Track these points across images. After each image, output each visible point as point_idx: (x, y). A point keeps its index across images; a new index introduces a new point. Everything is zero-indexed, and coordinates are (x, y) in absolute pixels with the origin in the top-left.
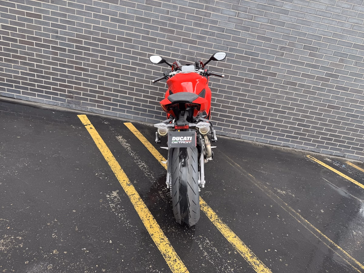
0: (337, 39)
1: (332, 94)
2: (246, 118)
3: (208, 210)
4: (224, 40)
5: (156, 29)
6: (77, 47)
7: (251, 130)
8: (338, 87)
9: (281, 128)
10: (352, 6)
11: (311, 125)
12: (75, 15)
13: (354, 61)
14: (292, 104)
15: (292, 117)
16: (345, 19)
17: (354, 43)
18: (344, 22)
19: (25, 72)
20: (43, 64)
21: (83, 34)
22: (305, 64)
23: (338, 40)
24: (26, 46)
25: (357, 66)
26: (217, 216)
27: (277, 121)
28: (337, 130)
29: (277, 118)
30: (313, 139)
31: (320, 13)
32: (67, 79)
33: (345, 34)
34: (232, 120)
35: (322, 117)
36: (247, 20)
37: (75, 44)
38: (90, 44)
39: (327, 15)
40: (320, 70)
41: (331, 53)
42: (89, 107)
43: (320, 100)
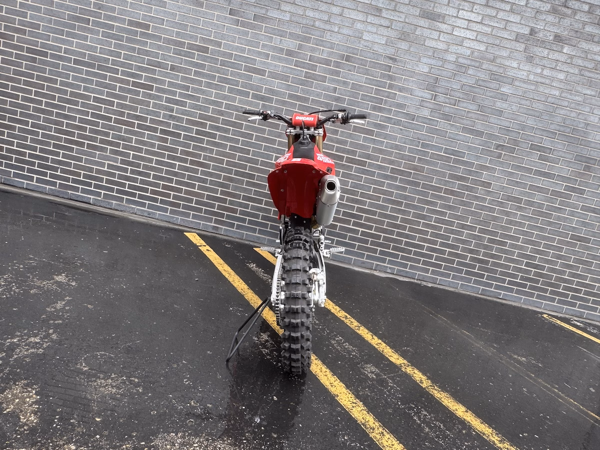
0: (578, 137)
1: (576, 219)
2: (446, 249)
3: (414, 373)
4: (415, 131)
6: (198, 132)
7: (452, 269)
8: (584, 208)
9: (499, 269)
11: (547, 265)
12: (202, 88)
14: (516, 231)
15: (517, 251)
16: (589, 110)
18: (586, 113)
19: (115, 164)
20: (143, 155)
21: (210, 114)
22: (533, 172)
23: (581, 138)
24: (124, 127)
26: (429, 381)
27: (493, 256)
28: (588, 275)
29: (493, 253)
30: (550, 288)
31: (553, 100)
32: (175, 178)
34: (424, 251)
35: (563, 254)
36: (448, 105)
37: (195, 128)
38: (218, 129)
39: (563, 103)
40: (556, 180)
41: (571, 156)
42: (202, 222)
43: (559, 226)
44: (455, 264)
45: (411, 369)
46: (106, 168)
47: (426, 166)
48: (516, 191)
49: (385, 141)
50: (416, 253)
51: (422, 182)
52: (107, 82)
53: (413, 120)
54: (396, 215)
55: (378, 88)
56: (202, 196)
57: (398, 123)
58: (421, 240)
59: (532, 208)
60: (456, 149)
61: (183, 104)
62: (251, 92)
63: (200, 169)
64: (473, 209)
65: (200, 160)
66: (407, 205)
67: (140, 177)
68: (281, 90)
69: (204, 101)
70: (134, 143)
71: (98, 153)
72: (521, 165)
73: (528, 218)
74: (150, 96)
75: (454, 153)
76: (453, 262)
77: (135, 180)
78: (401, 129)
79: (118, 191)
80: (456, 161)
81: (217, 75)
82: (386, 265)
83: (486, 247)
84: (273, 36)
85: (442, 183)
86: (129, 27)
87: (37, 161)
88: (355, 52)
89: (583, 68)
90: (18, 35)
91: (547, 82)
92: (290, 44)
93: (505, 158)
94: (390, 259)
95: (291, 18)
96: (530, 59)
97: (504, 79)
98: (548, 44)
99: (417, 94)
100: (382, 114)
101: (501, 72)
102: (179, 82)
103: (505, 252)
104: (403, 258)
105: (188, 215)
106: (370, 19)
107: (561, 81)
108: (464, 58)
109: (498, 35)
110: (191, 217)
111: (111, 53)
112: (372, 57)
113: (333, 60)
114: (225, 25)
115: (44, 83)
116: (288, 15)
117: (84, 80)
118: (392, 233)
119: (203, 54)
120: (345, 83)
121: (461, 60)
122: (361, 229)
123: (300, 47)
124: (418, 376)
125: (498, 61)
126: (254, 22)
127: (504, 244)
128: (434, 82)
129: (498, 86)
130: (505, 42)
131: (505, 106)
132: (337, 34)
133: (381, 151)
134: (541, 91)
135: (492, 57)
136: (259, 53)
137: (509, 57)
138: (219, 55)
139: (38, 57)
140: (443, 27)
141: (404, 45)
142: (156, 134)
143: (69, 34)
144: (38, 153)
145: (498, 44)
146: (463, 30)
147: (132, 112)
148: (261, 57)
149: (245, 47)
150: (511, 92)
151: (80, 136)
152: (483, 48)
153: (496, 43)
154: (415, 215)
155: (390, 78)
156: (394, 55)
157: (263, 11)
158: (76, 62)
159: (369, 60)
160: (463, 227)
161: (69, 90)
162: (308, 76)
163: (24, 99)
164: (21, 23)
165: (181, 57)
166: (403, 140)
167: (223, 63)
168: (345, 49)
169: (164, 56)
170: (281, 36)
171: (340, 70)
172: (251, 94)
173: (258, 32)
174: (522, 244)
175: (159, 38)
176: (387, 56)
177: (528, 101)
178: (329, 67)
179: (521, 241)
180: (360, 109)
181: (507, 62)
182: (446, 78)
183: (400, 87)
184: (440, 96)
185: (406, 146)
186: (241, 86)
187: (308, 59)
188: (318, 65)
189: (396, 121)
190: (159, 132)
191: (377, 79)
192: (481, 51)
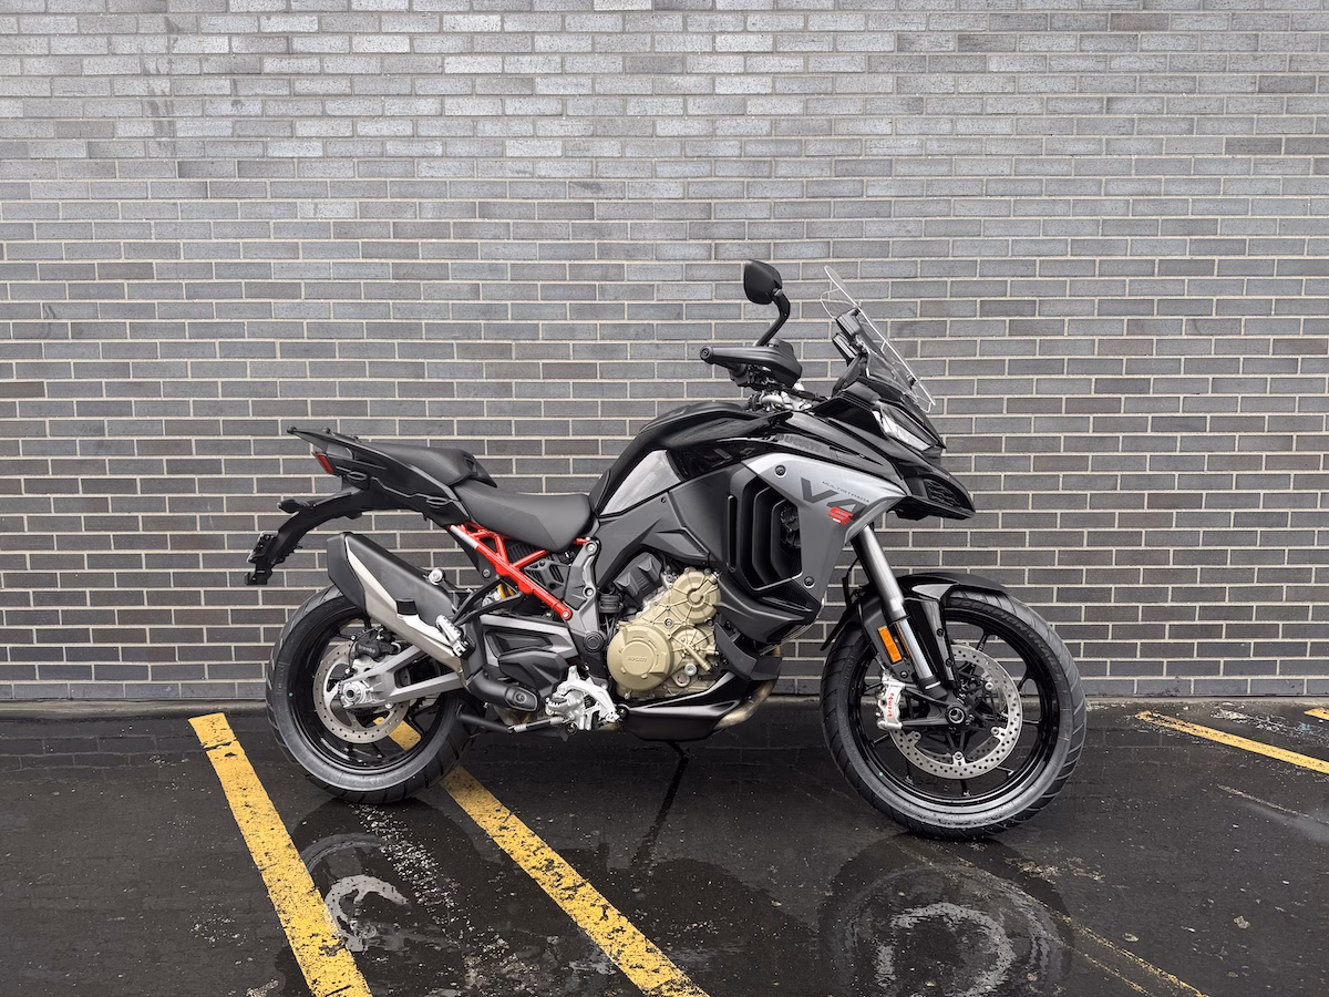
0: (1091, 258)
1: (1148, 454)
5: (446, 351)
6: (174, 467)
8: (1159, 424)
10: (1104, 145)
11: (1113, 586)
12: (159, 360)
13: (1184, 318)
14: (1009, 521)
15: (1027, 568)
16: (1095, 189)
17: (1157, 259)
18: (1093, 198)
20: (56, 552)
21: (192, 418)
22: (1007, 366)
23: (1098, 259)
25: (1201, 335)
28: (1223, 585)
30: (1139, 642)
31: (1001, 188)
32: (145, 590)
33: (1113, 238)
35: (1143, 548)
37: (165, 458)
38: (218, 447)
39: (1028, 188)
40: (1068, 374)
41: (1087, 308)
42: (237, 681)
43: (1112, 482)
48: (979, 424)
49: (628, 381)
53: (679, 317)
55: (576, 262)
56: (221, 616)
57: (646, 332)
59: (1033, 455)
61: (124, 409)
62: (278, 341)
63: (201, 552)
65: (195, 533)
67: (60, 608)
68: (347, 321)
69: (170, 390)
70: (26, 529)
72: (972, 358)
73: (1027, 482)
74: (41, 409)
77: (51, 617)
78: (656, 344)
79: (17, 654)
81: (187, 321)
84: (294, 200)
88: (499, 190)
89: (1050, 96)
91: (974, 147)
92: (338, 210)
93: (927, 352)
95: (325, 149)
96: (916, 106)
97: (869, 166)
98: (947, 61)
99: (672, 254)
100: (602, 322)
101: (858, 152)
102: (102, 360)
105: (197, 672)
106: (512, 106)
107: (1006, 138)
108: (758, 141)
109: (824, 69)
110: (207, 676)
112: (542, 194)
113: (451, 221)
114: (175, 204)
116: (318, 144)
119: (141, 282)
120: (494, 269)
121: (752, 149)
123: (364, 210)
125: (842, 128)
126: (242, 180)
127: (990, 558)
128: (704, 216)
129: (858, 186)
130: (844, 82)
131: (890, 228)
132: (443, 159)
133: (622, 407)
134: (965, 172)
135: (825, 123)
136: (272, 247)
137: (866, 114)
138: (181, 275)
140: (687, 83)
141: (609, 148)
142: (76, 496)
145: (830, 90)
146: (736, 79)
147: (5, 458)
148: (279, 256)
149: (234, 241)
150: (893, 192)
152: (795, 107)
153: (823, 88)
155: (599, 232)
156: (592, 177)
157: (258, 150)
159: (536, 201)
162: (401, 272)
165: (92, 301)
166: (671, 370)
167: (194, 292)
168: (473, 190)
169: (50, 308)
170: (313, 198)
171: (475, 241)
172: (278, 346)
173: (259, 201)
174: (1034, 549)
175: (29, 270)
176: (575, 183)
177: (941, 203)
178: (447, 241)
179: (1027, 541)
180: (546, 322)
181: (864, 127)
182: (729, 201)
183: (627, 247)
184: (727, 246)
185: (680, 381)
186: (249, 333)
187: (392, 234)
188: (419, 241)
189: (640, 330)
190: (80, 488)
191: (567, 242)
192: (795, 115)
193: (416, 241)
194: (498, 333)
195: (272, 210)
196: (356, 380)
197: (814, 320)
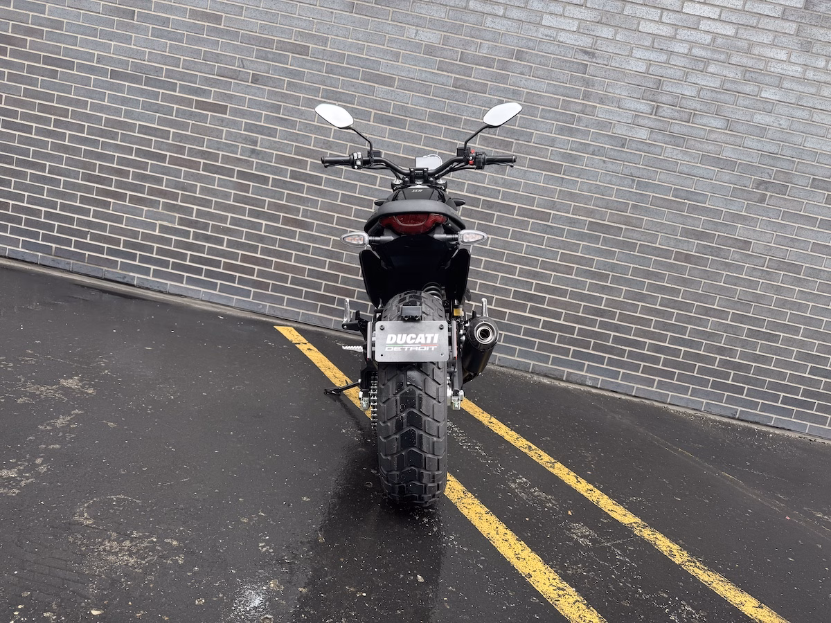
2: (680, 348)
3: (656, 538)
4: (626, 163)
6: (294, 175)
7: (691, 380)
9: (768, 379)
12: (300, 107)
14: (793, 318)
15: (796, 350)
19: (171, 225)
20: (212, 211)
21: (311, 148)
24: (183, 169)
26: (685, 553)
27: (757, 358)
29: (757, 352)
32: (260, 245)
34: (645, 352)
36: (677, 122)
37: (290, 168)
42: (302, 311)
44: (695, 372)
45: (650, 533)
46: (157, 231)
47: (645, 218)
48: (791, 254)
49: (580, 180)
50: (631, 355)
51: (639, 243)
52: (159, 102)
53: (623, 146)
54: (598, 295)
55: (568, 99)
56: (302, 271)
57: (599, 151)
58: (639, 333)
59: (819, 281)
60: (693, 190)
61: (272, 132)
62: (373, 111)
63: (298, 230)
64: (722, 284)
65: (298, 218)
66: (616, 280)
67: (207, 245)
68: (418, 107)
69: (302, 127)
70: (198, 193)
71: (145, 208)
72: (798, 212)
74: (223, 122)
75: (689, 195)
76: (692, 368)
77: (200, 249)
78: (604, 161)
79: (176, 266)
80: (693, 209)
81: (322, 87)
82: (583, 373)
83: (744, 344)
84: (404, 25)
85: (672, 243)
86: (192, 21)
87: (57, 224)
88: (531, 44)
90: (32, 39)
92: (430, 37)
93: (771, 203)
94: (591, 363)
96: (807, 47)
97: (767, 78)
99: (628, 106)
100: (574, 139)
101: (761, 67)
102: (266, 100)
103: (777, 351)
104: (611, 362)
105: (280, 301)
108: (701, 47)
109: (755, 11)
110: (285, 304)
111: (165, 59)
112: (557, 52)
113: (497, 58)
114: (332, 12)
115: (68, 108)
117: (124, 101)
118: (592, 323)
119: (301, 56)
120: (515, 92)
121: (696, 51)
122: (542, 318)
123: (446, 40)
124: (664, 544)
125: (756, 50)
126: (376, 6)
127: (774, 338)
128: (655, 87)
129: (756, 89)
130: (765, 22)
131: (768, 119)
132: (502, 18)
133: (572, 196)
134: (826, 95)
135: (746, 45)
136: (385, 52)
137: (773, 45)
138: (325, 58)
139: (59, 69)
140: (668, 2)
141: (606, 32)
142: (232, 179)
143: (104, 35)
144: (58, 212)
145: (755, 24)
146: (698, 5)
147: (194, 147)
148: (387, 58)
149: (363, 43)
150: (777, 98)
151: (120, 184)
152: (730, 31)
153: (751, 22)
154: (630, 295)
155: (587, 83)
156: (591, 48)
158: (115, 74)
159: (552, 56)
160: (708, 312)
161: (104, 116)
162: (459, 83)
163: (39, 132)
164: (36, 21)
165: (268, 62)
166: (608, 178)
167: (330, 69)
168: (515, 41)
169: (242, 61)
170: (417, 26)
171: (508, 73)
172: (373, 114)
173: (383, 21)
174: (804, 339)
175: (235, 35)
176: (580, 50)
177: (805, 111)
178: (492, 70)
179: (801, 333)
180: (539, 132)
181: (770, 53)
182: (673, 81)
183: (602, 96)
184: (665, 108)
185: (613, 186)
186: (357, 102)
187: (459, 59)
188: (474, 66)
189: (596, 149)
190: (235, 175)
191: (565, 85)
192: (728, 36)
193: (473, 66)
194: (507, 133)
195: (390, 28)
196: (414, 145)
197: (707, 167)
